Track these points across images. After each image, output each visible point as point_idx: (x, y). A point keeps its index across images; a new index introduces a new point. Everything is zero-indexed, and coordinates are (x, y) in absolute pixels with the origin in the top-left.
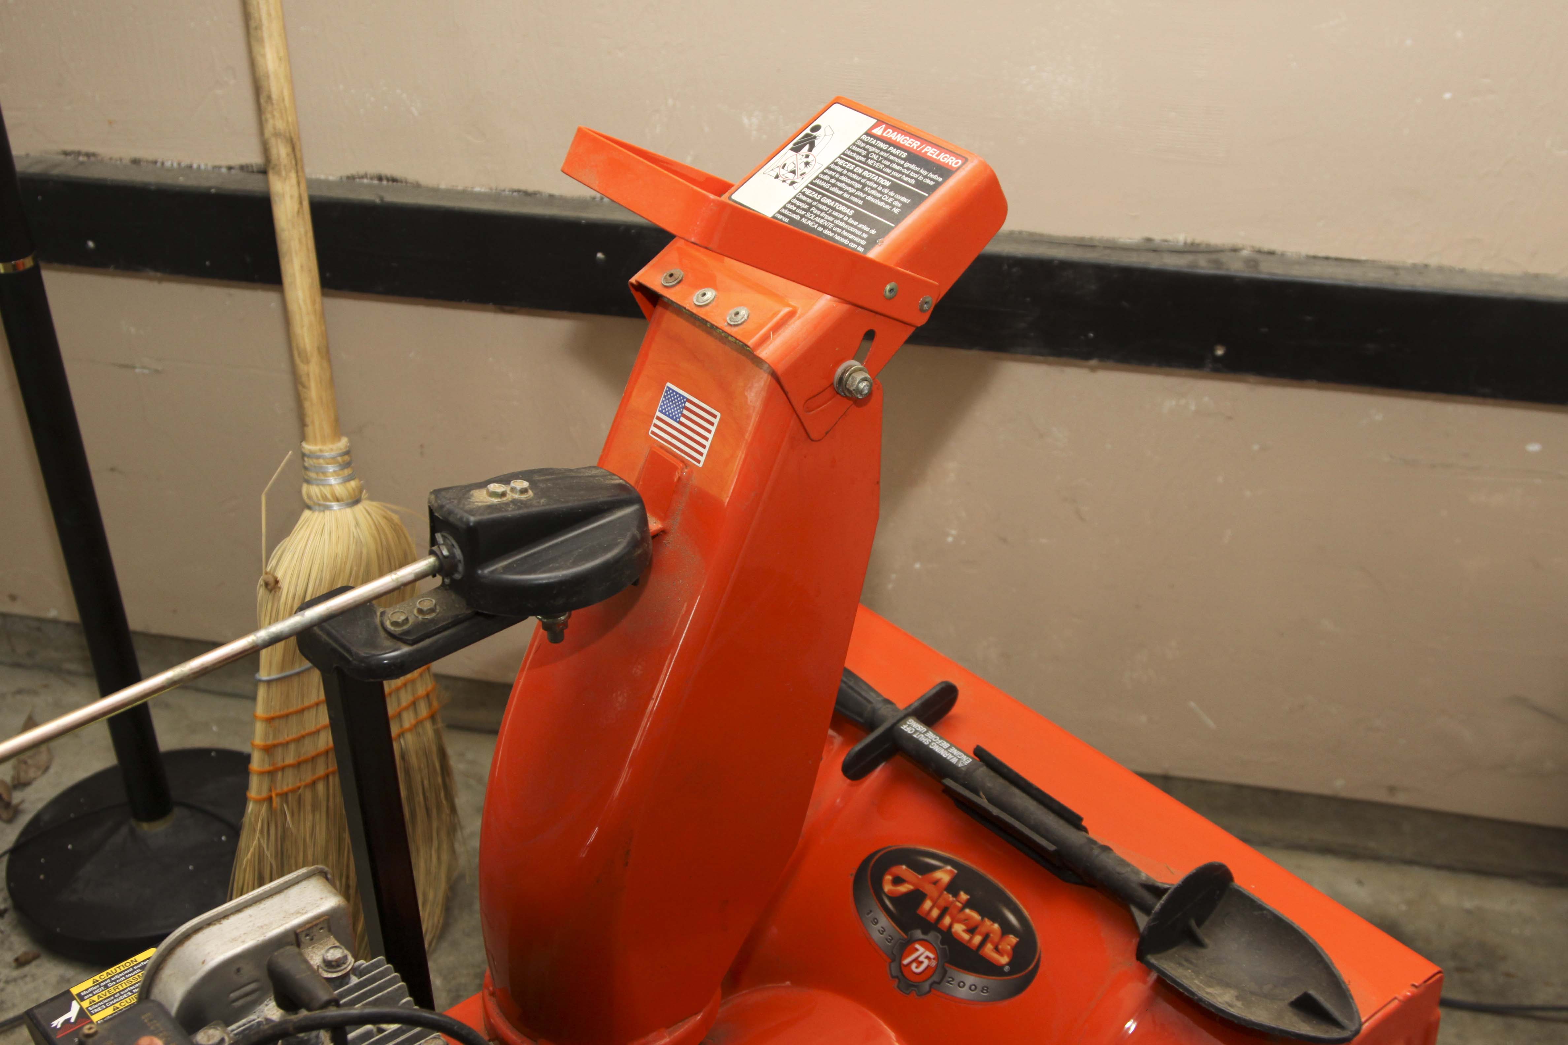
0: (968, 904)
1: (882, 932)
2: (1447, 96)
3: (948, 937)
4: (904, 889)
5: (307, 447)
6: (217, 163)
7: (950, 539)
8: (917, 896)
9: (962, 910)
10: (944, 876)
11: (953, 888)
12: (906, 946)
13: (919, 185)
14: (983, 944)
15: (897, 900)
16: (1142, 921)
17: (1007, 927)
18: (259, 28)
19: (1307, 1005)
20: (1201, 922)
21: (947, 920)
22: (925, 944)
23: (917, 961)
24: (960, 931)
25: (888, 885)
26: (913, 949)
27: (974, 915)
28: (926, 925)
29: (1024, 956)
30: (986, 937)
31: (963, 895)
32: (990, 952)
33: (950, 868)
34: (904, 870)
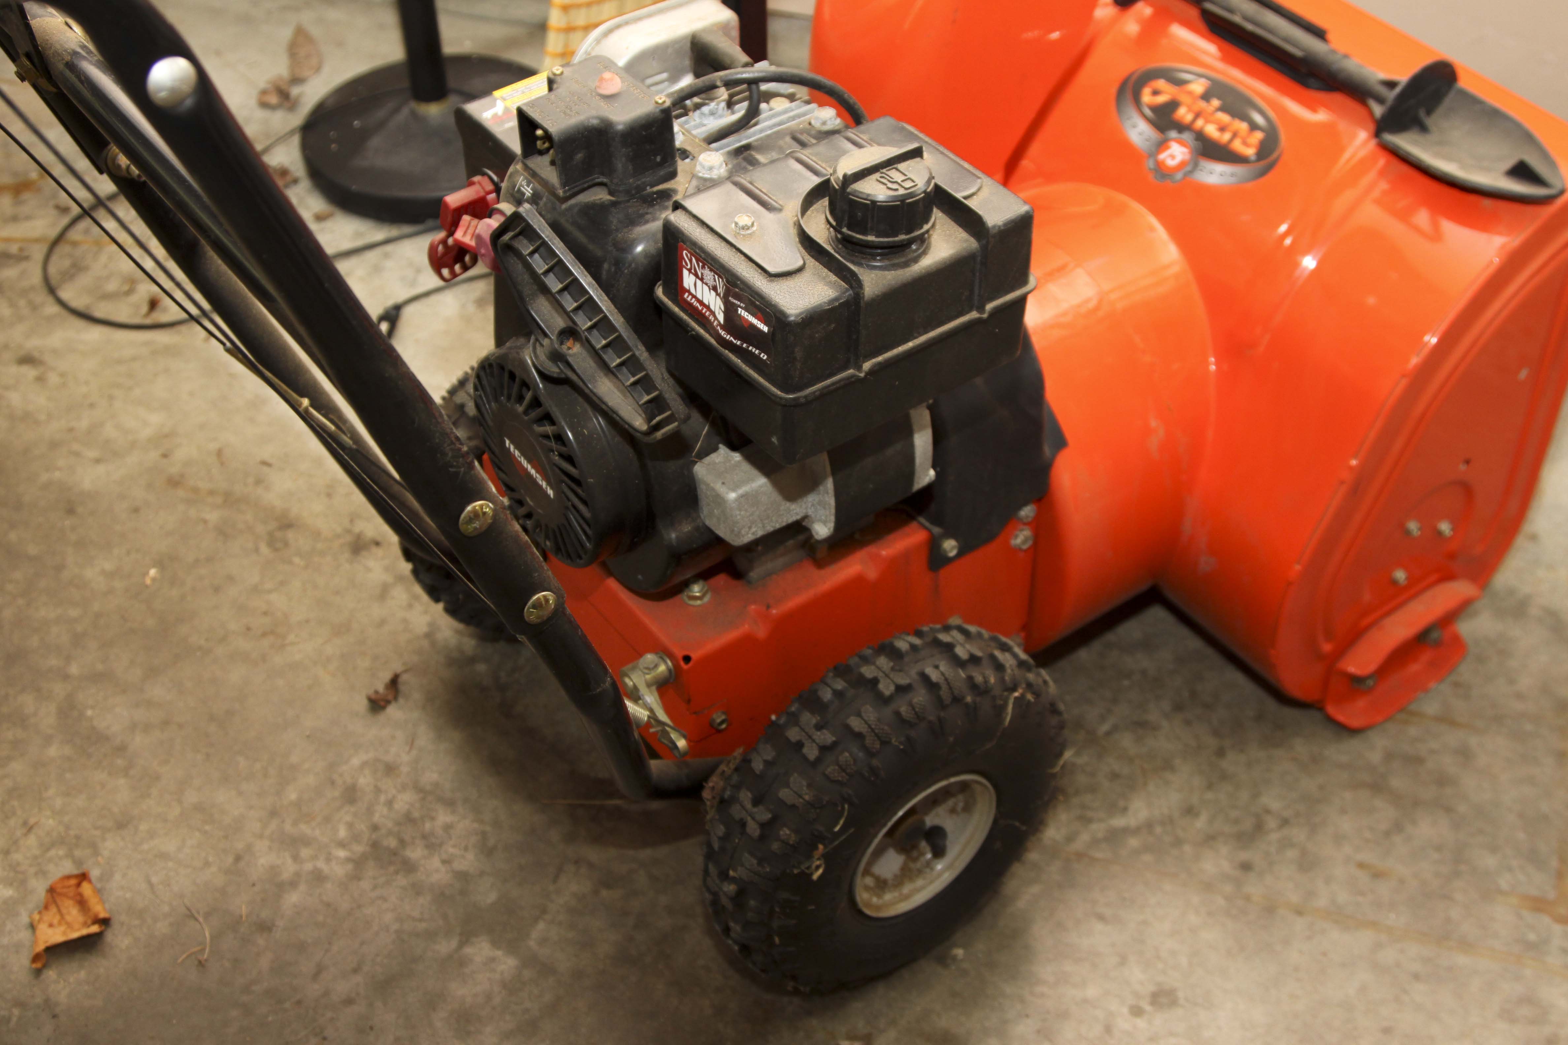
0: (1222, 109)
1: (1141, 133)
3: (1200, 136)
4: (1161, 99)
8: (1173, 105)
9: (1213, 113)
10: (1198, 87)
11: (1206, 97)
12: (1162, 145)
14: (1231, 140)
15: (1155, 109)
16: (1378, 110)
17: (1254, 127)
19: (1521, 171)
20: (1429, 112)
21: (1200, 123)
22: (1181, 143)
23: (1173, 157)
24: (1211, 130)
25: (1147, 97)
26: (1168, 148)
27: (1224, 118)
28: (1181, 128)
29: (1267, 149)
30: (1235, 135)
31: (1216, 103)
32: (1237, 146)
33: (1203, 81)
34: (1161, 84)
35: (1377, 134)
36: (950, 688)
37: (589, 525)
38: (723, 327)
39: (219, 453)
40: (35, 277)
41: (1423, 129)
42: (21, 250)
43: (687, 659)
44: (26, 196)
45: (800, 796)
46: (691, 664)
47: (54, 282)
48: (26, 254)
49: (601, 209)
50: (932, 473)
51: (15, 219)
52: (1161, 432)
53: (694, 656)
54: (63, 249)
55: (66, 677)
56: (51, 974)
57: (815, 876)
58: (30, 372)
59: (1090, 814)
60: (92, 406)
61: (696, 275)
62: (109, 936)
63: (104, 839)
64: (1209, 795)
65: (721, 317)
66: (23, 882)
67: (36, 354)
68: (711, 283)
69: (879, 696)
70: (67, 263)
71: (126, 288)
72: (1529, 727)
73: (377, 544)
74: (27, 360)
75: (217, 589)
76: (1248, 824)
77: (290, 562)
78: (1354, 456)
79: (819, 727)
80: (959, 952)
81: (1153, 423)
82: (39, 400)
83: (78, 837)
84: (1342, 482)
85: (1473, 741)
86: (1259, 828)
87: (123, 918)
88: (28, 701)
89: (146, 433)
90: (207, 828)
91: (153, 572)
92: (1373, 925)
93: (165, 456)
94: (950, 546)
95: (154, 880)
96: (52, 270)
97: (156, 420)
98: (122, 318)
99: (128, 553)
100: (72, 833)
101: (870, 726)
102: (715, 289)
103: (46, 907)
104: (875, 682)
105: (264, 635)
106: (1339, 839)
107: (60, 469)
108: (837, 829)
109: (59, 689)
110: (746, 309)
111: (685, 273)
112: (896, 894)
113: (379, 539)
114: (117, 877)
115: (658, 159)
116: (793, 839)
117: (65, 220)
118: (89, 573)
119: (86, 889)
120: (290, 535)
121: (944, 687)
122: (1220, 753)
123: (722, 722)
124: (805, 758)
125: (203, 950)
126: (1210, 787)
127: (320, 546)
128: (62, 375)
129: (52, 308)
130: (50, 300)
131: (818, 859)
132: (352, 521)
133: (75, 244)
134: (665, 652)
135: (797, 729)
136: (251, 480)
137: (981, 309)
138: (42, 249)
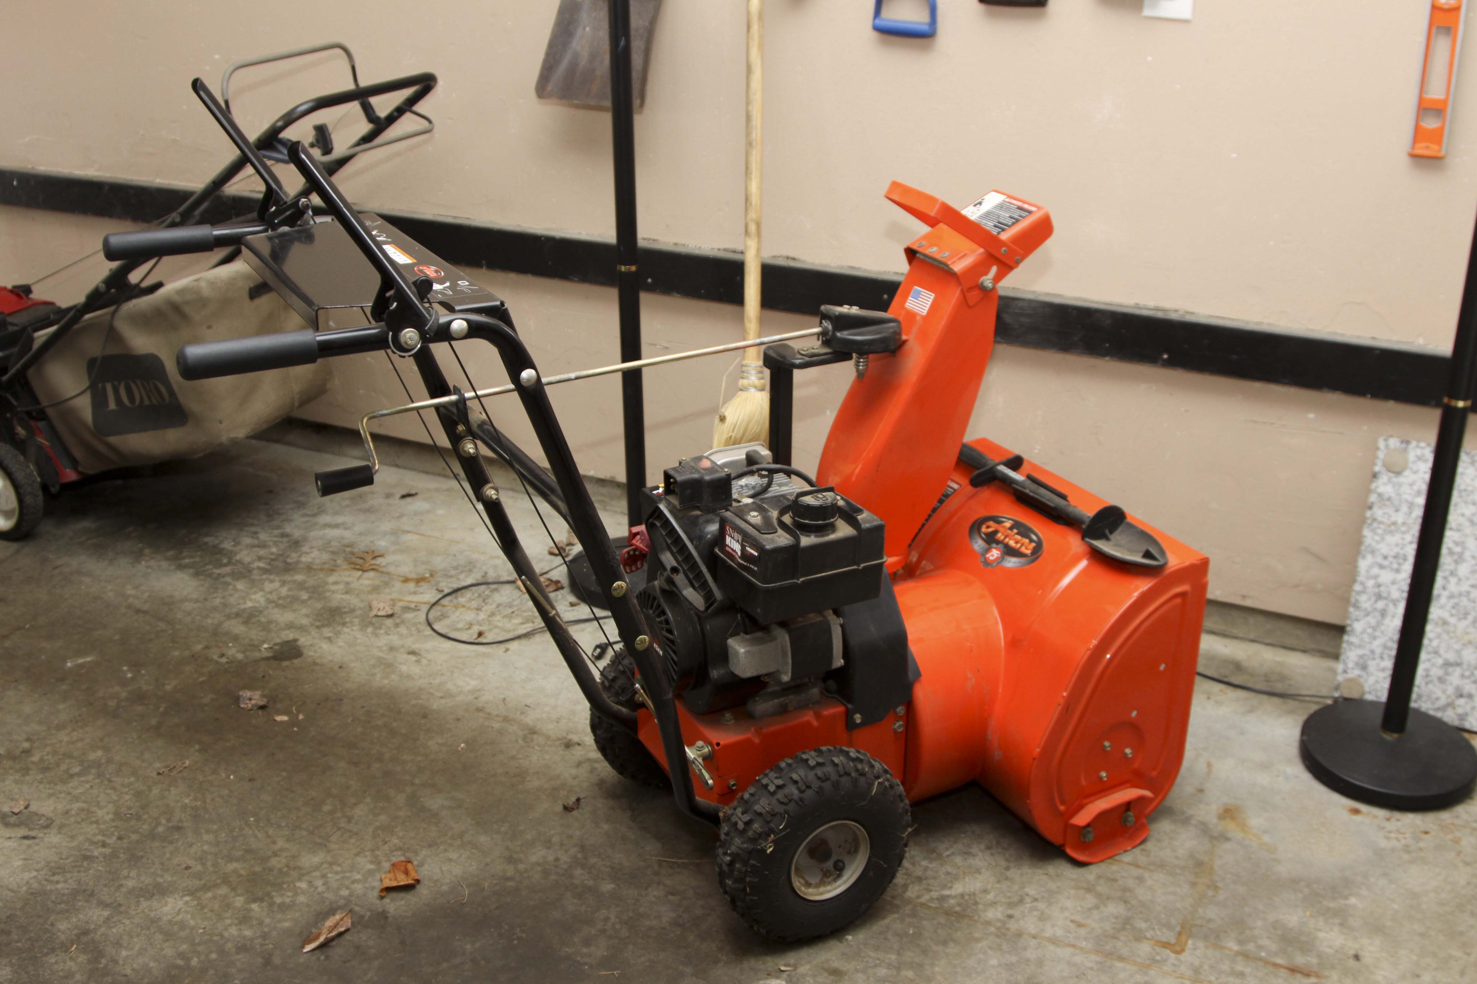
0: (1017, 534)
1: (979, 546)
2: (1272, 243)
3: (1006, 546)
4: (990, 530)
5: (745, 362)
6: (713, 247)
7: (1037, 451)
8: (996, 532)
9: (1013, 536)
10: (1008, 524)
11: (1011, 528)
12: (988, 550)
13: (1020, 216)
14: (1020, 547)
15: (986, 534)
16: (1083, 529)
17: (1031, 541)
18: (751, 173)
19: (1148, 555)
20: (1111, 532)
21: (1007, 540)
22: (997, 549)
23: (993, 555)
24: (1012, 543)
25: (984, 529)
26: (991, 551)
27: (1018, 537)
28: (998, 542)
29: (1037, 550)
30: (1022, 545)
31: (1015, 531)
32: (1023, 550)
33: (1011, 521)
34: (991, 523)
35: (1083, 539)
36: (844, 767)
37: (676, 665)
38: (740, 558)
39: (504, 699)
40: (422, 617)
41: (1108, 539)
42: (416, 606)
43: (718, 744)
44: (422, 584)
45: (764, 808)
46: (719, 747)
47: (431, 620)
48: (418, 608)
49: (697, 517)
50: (842, 661)
51: (415, 593)
52: (973, 681)
53: (722, 743)
54: (437, 608)
55: (413, 784)
56: (387, 900)
57: (769, 851)
58: (413, 658)
59: (931, 888)
60: (442, 675)
61: (731, 537)
62: (418, 887)
63: (421, 850)
64: (997, 885)
65: (739, 553)
66: (380, 863)
67: (417, 651)
68: (736, 539)
69: (809, 766)
70: (439, 614)
71: (467, 627)
72: (1178, 871)
73: (579, 744)
74: (412, 653)
75: (494, 755)
76: (1016, 899)
77: (533, 748)
78: (1065, 691)
79: (777, 778)
80: (850, 937)
81: (969, 675)
82: (416, 670)
83: (408, 848)
84: (1059, 705)
85: (1147, 875)
86: (1021, 901)
87: (426, 882)
88: (392, 792)
89: (469, 688)
90: (473, 851)
91: (462, 745)
92: (1073, 946)
93: (476, 698)
94: (858, 718)
95: (444, 869)
96: (431, 616)
97: (473, 683)
98: (464, 639)
99: (452, 736)
100: (406, 846)
101: (801, 778)
102: (738, 541)
103: (389, 872)
104: (807, 760)
105: (514, 776)
106: (1063, 909)
107: (422, 699)
108: (781, 827)
109: (409, 789)
110: (749, 547)
111: (727, 536)
112: (815, 890)
113: (581, 743)
114: (426, 866)
115: (724, 497)
116: (760, 830)
117: (440, 596)
118: (430, 743)
119: (409, 866)
120: (535, 737)
121: (840, 766)
122: (1008, 868)
123: (734, 785)
124: (769, 792)
125: (464, 899)
126: (999, 882)
127: (549, 743)
128: (429, 661)
129: (429, 632)
130: (429, 628)
131: (771, 843)
132: (567, 734)
133: (444, 606)
134: (708, 742)
135: (767, 779)
136: (518, 713)
137: (859, 565)
138: (427, 607)
